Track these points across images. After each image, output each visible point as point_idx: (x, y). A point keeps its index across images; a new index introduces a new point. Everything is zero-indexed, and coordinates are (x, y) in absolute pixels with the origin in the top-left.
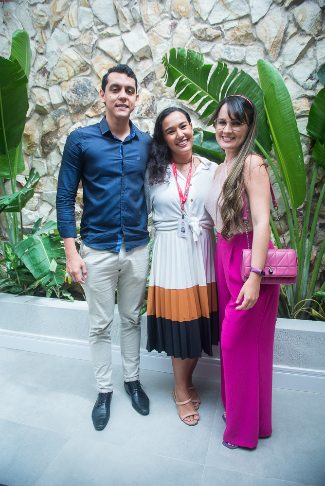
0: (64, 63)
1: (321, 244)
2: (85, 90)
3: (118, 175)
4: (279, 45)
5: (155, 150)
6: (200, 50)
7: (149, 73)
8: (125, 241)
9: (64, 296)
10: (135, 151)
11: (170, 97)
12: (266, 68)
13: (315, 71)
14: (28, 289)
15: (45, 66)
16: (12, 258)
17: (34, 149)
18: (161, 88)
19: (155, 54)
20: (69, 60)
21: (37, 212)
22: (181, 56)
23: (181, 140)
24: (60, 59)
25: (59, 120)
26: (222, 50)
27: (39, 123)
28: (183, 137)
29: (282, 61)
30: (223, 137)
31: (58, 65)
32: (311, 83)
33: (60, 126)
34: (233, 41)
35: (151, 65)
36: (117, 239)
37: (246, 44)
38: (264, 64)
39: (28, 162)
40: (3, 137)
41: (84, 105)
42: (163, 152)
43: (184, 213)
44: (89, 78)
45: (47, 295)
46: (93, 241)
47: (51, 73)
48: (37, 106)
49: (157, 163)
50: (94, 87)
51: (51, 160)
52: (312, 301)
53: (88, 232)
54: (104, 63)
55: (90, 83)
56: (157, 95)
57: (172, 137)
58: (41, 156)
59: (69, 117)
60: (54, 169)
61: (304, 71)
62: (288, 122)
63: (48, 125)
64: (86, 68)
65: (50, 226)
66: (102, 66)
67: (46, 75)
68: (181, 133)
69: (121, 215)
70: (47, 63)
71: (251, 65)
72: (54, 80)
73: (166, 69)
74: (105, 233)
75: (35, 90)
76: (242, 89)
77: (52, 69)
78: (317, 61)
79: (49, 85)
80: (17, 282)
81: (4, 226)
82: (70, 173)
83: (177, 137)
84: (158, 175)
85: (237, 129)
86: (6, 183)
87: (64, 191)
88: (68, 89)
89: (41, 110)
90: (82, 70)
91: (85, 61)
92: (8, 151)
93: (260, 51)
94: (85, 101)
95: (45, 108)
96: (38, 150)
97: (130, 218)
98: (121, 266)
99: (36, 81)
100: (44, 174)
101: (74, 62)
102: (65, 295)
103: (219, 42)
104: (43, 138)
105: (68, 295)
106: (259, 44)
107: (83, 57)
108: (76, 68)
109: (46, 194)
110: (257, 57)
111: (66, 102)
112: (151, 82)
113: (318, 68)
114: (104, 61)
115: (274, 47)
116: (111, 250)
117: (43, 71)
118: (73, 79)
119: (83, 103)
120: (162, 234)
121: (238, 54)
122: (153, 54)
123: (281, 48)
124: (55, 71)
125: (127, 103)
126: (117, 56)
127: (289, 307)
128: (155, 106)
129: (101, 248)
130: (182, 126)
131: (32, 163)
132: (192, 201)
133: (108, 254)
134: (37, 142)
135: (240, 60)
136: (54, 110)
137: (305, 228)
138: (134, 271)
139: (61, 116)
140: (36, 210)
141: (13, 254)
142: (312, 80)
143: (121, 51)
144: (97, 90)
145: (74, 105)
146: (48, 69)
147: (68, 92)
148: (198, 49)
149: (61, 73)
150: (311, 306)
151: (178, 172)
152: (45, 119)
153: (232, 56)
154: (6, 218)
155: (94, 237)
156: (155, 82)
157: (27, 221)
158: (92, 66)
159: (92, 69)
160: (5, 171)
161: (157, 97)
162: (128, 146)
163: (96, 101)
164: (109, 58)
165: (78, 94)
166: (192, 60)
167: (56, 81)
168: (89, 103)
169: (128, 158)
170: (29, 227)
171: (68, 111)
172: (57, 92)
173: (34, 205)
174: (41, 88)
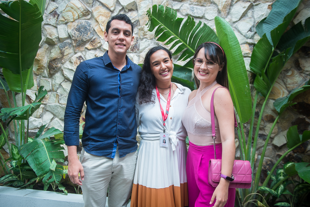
0: (71, 9)
1: (260, 149)
2: (86, 30)
3: (116, 96)
4: (228, 7)
5: (144, 77)
6: (172, 7)
7: (135, 20)
8: (119, 149)
9: (58, 189)
10: (129, 78)
11: (150, 39)
12: (221, 23)
13: (253, 26)
14: (29, 183)
15: (56, 10)
16: (17, 157)
17: (43, 71)
18: (143, 32)
19: (140, 8)
20: (75, 7)
21: (40, 119)
22: (161, 11)
23: (164, 71)
24: (68, 6)
25: (64, 50)
26: (188, 8)
27: (48, 51)
28: (166, 69)
29: (230, 18)
30: (199, 71)
31: (66, 10)
32: (250, 34)
33: (65, 54)
34: (196, 2)
35: (137, 15)
36: (113, 147)
37: (205, 5)
38: (220, 20)
39: (36, 80)
40: (19, 61)
41: (85, 40)
42: (150, 79)
43: (165, 128)
44: (89, 21)
45: (44, 188)
46: (93, 149)
47: (60, 15)
48: (47, 38)
49: (145, 87)
50: (93, 27)
51: (55, 80)
52: (257, 195)
53: (89, 141)
54: (101, 11)
55: (90, 25)
56: (140, 37)
57: (157, 68)
58: (47, 76)
59: (72, 48)
60: (57, 86)
61: (245, 26)
62: (238, 61)
63: (55, 53)
64: (87, 14)
65: (51, 131)
66: (100, 13)
67: (56, 17)
68: (164, 65)
69: (117, 128)
70: (57, 8)
71: (208, 20)
72: (62, 21)
73: (149, 19)
74: (103, 142)
75: (46, 27)
76: (204, 36)
77: (61, 12)
78: (255, 19)
79: (58, 24)
80: (19, 177)
81: (12, 129)
82: (78, 94)
83: (161, 69)
84: (146, 96)
85: (210, 67)
86: (16, 96)
87: (72, 108)
88: (73, 28)
89: (51, 41)
90: (85, 15)
91: (87, 9)
92: (21, 72)
93: (215, 11)
94: (85, 37)
95: (53, 40)
96: (45, 71)
97: (124, 130)
98: (115, 169)
99: (48, 20)
100: (49, 90)
101: (78, 8)
102: (60, 188)
103: (186, 2)
104: (50, 63)
105: (63, 189)
106: (214, 5)
107: (85, 5)
108: (80, 13)
109: (49, 106)
110: (213, 14)
111: (71, 37)
112: (136, 27)
113: (255, 24)
114: (102, 10)
115: (225, 8)
116: (108, 157)
117: (54, 13)
118: (77, 21)
119: (84, 39)
120: (146, 143)
121: (200, 12)
122: (138, 8)
123: (230, 9)
124: (63, 14)
125: (124, 43)
126: (112, 7)
127: (240, 199)
128: (138, 44)
129: (99, 154)
130: (165, 61)
131: (40, 81)
132: (171, 118)
133: (104, 160)
134: (45, 65)
135: (201, 16)
136: (60, 42)
137: (250, 138)
138: (125, 174)
139: (66, 47)
140: (40, 118)
141: (18, 153)
142: (251, 32)
143: (115, 4)
144: (95, 30)
145: (76, 40)
146: (58, 12)
147: (73, 30)
148: (171, 6)
149: (68, 16)
150: (256, 199)
151: (161, 95)
152: (53, 48)
153: (195, 13)
154: (15, 123)
155: (94, 146)
156: (139, 27)
157: (32, 126)
158: (92, 13)
159: (92, 15)
160: (18, 87)
161: (140, 38)
162: (124, 74)
163: (94, 38)
164: (105, 8)
165: (80, 32)
166: (169, 14)
167: (64, 21)
168: (88, 39)
169: (124, 84)
170: (33, 131)
171: (71, 44)
172: (64, 29)
173: (39, 114)
174: (51, 26)
